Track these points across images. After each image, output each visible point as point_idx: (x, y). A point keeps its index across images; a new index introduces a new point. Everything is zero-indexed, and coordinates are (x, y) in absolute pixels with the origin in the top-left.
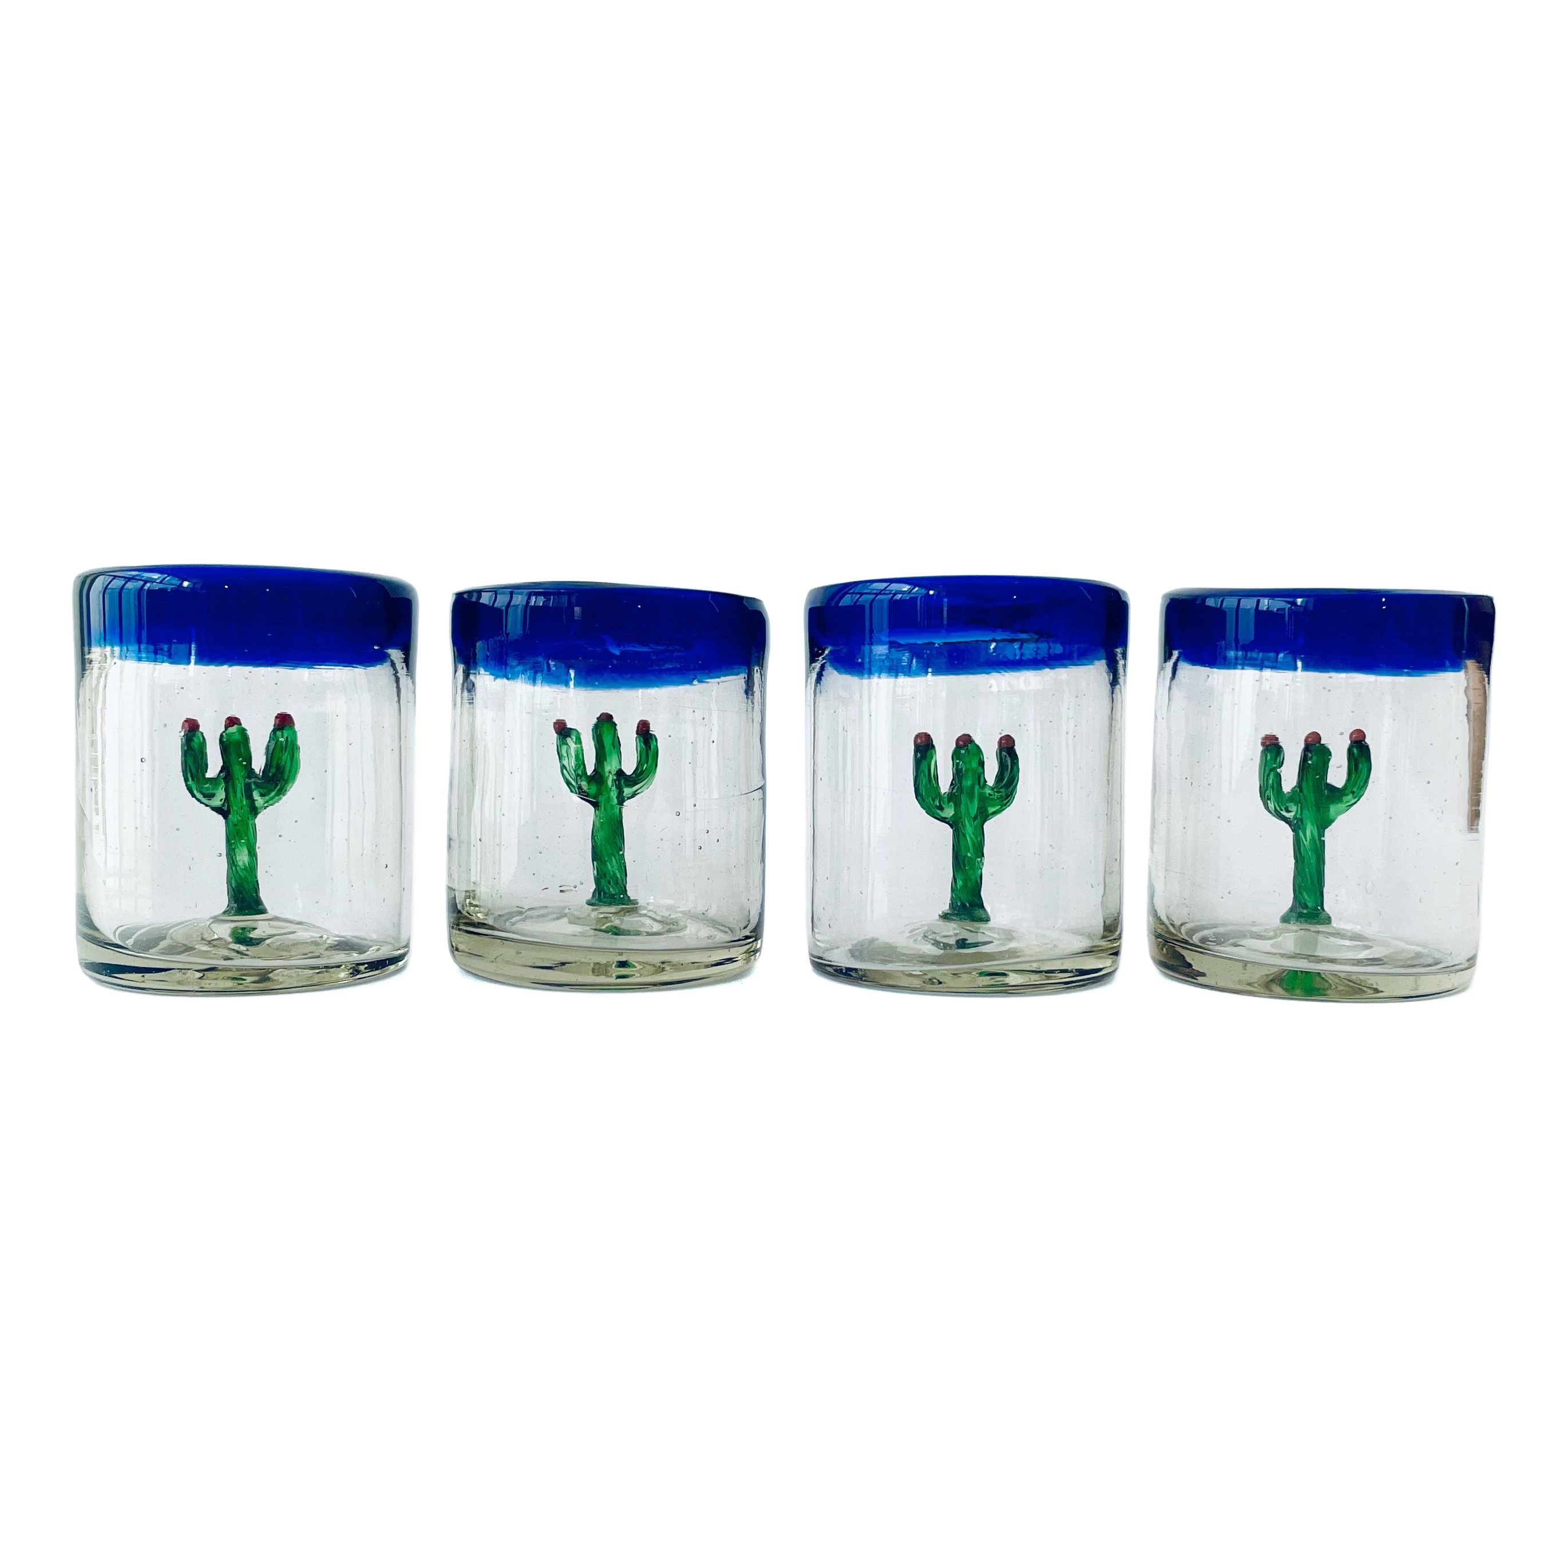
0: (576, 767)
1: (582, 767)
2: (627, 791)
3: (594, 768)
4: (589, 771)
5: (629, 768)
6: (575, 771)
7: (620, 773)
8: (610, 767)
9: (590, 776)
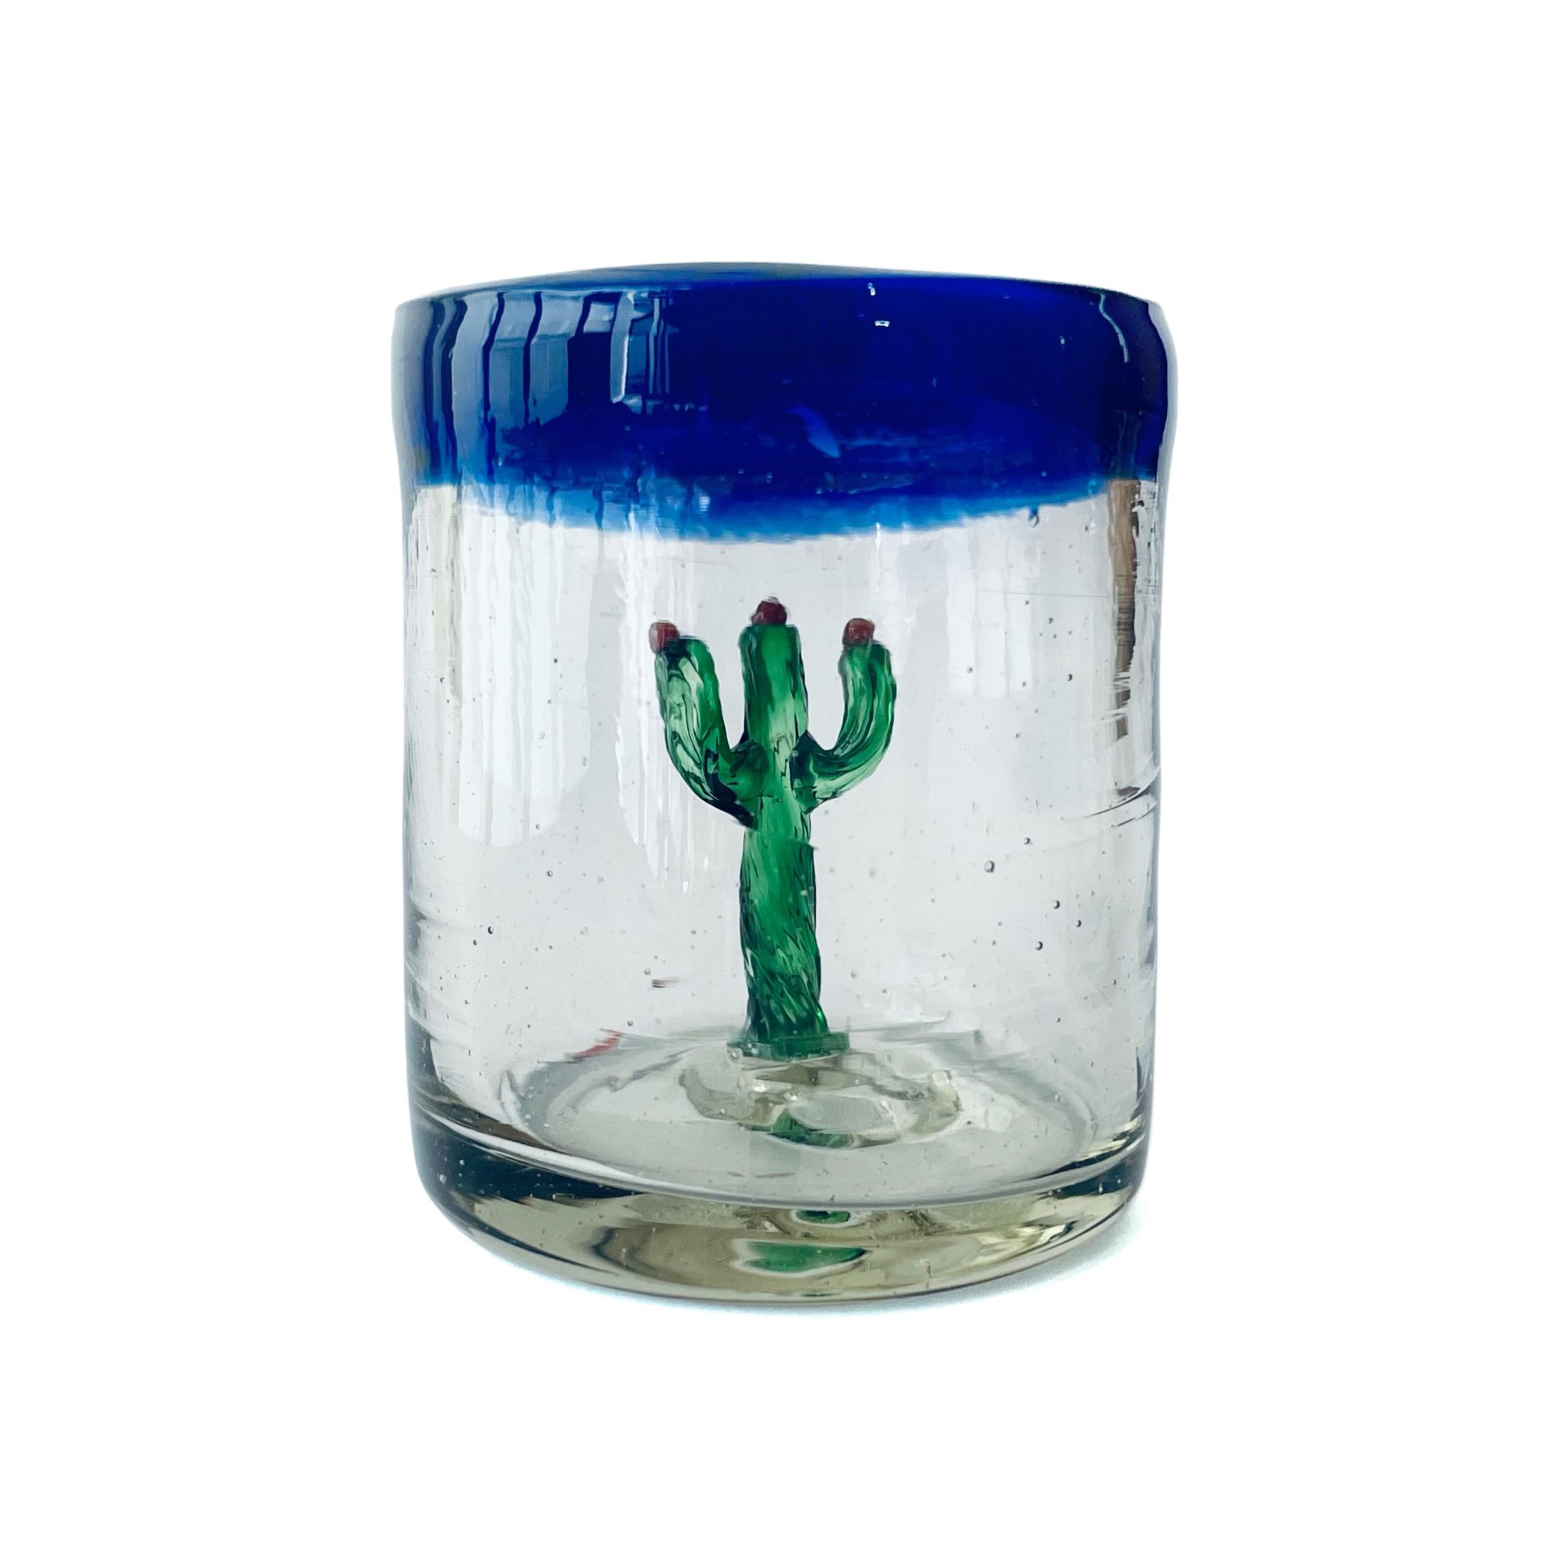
0: (702, 734)
1: (717, 730)
2: (821, 785)
3: (742, 731)
4: (734, 739)
5: (826, 735)
6: (700, 743)
7: (806, 744)
8: (780, 729)
9: (736, 751)
